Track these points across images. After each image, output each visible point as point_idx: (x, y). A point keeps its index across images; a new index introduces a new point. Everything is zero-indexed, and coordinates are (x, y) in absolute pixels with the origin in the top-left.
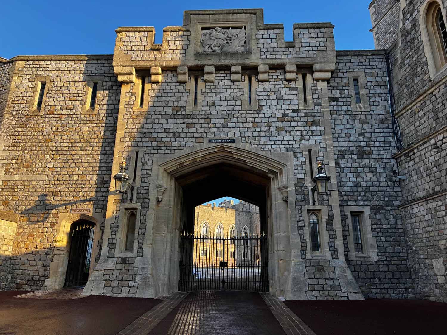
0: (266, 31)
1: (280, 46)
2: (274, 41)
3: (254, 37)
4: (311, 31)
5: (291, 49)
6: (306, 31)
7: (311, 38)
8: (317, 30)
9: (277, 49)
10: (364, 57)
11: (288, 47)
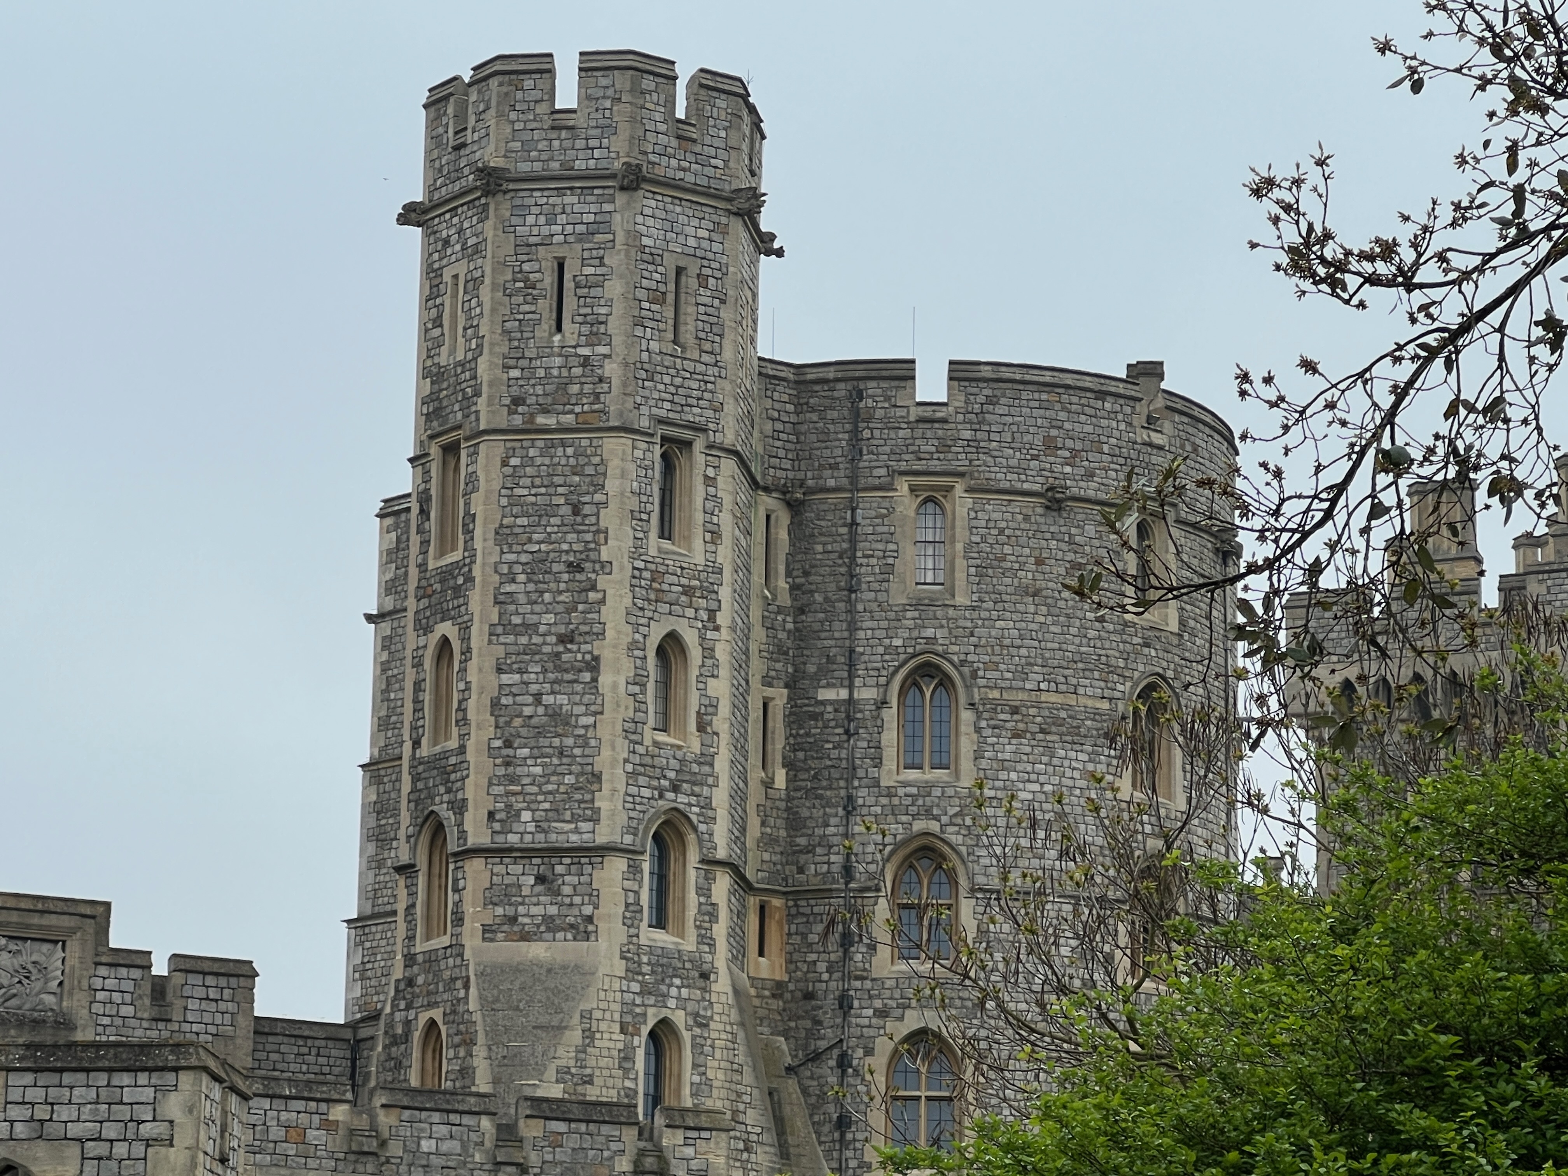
0: (113, 969)
1: (139, 1015)
2: (128, 998)
3: (85, 984)
4: (210, 980)
5: (161, 1025)
6: (197, 979)
7: (207, 999)
8: (223, 982)
9: (133, 1023)
10: (310, 1043)
11: (156, 1020)
